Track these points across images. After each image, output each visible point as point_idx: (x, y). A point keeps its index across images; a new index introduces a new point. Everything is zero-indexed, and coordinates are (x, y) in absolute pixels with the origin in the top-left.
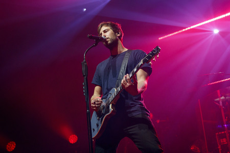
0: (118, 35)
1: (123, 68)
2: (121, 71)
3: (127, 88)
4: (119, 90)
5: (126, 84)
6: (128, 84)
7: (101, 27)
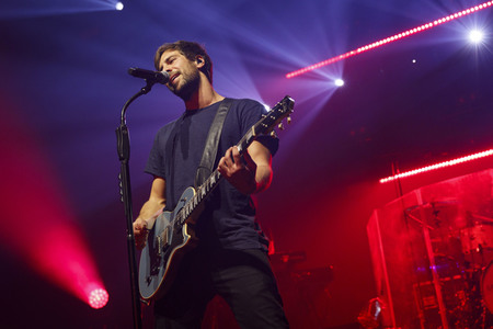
0: (200, 65)
1: (212, 141)
2: (208, 146)
3: (233, 174)
4: (204, 192)
5: (230, 167)
6: (235, 166)
7: (161, 54)
